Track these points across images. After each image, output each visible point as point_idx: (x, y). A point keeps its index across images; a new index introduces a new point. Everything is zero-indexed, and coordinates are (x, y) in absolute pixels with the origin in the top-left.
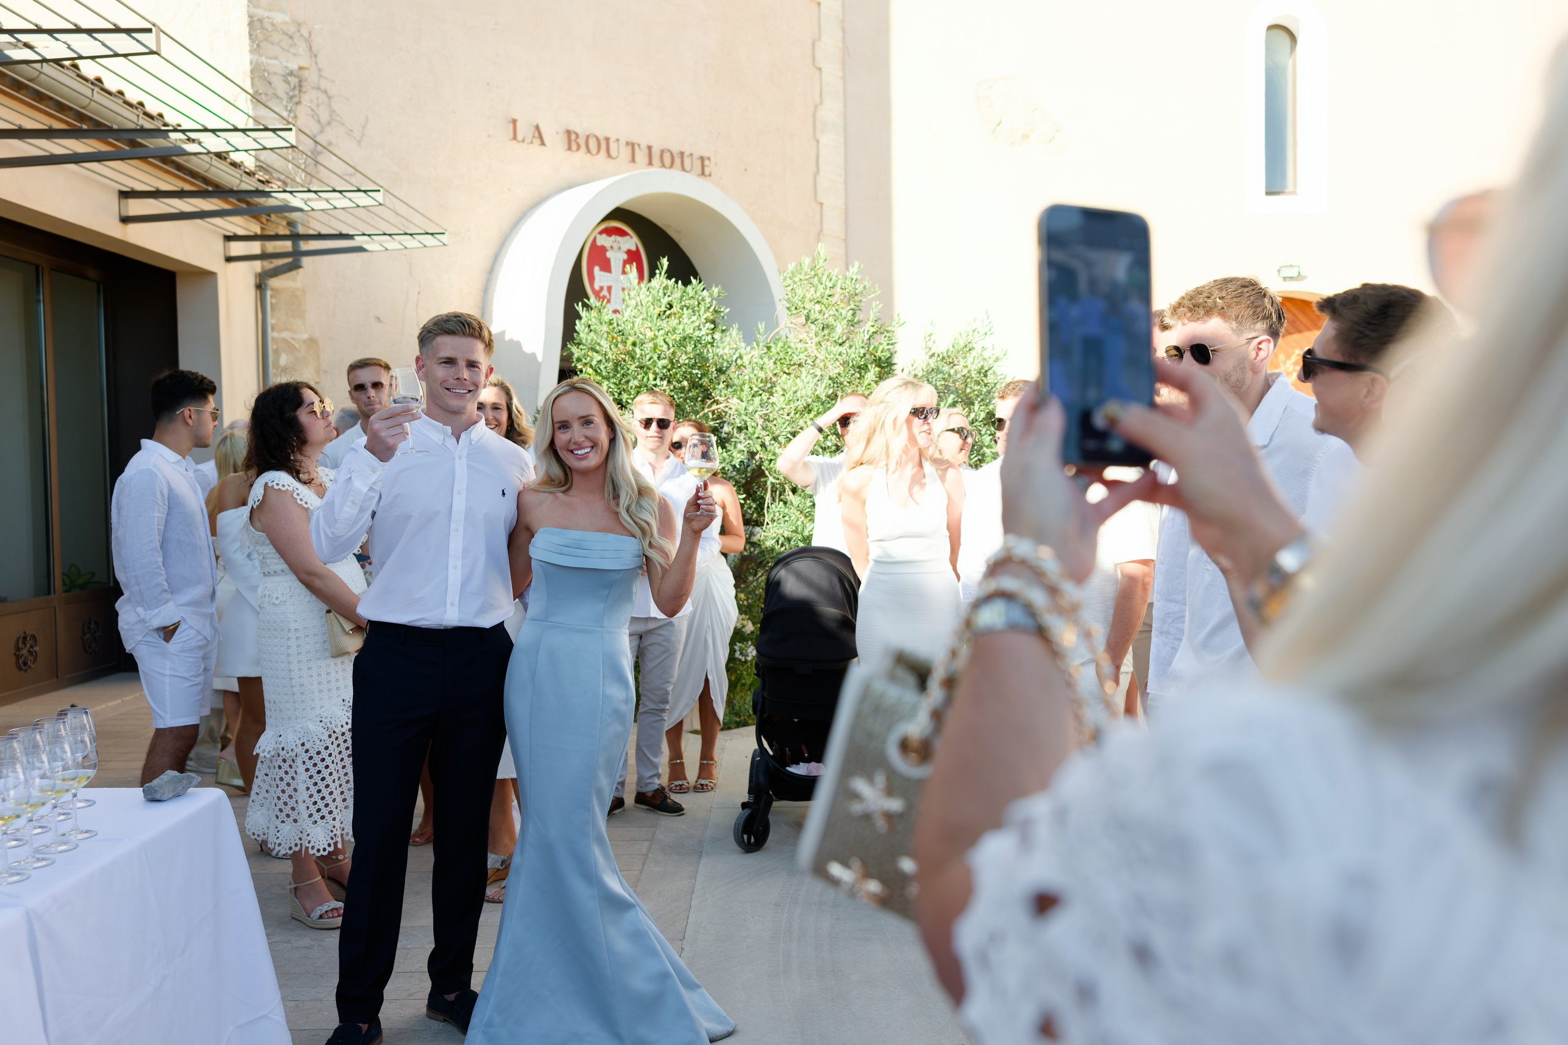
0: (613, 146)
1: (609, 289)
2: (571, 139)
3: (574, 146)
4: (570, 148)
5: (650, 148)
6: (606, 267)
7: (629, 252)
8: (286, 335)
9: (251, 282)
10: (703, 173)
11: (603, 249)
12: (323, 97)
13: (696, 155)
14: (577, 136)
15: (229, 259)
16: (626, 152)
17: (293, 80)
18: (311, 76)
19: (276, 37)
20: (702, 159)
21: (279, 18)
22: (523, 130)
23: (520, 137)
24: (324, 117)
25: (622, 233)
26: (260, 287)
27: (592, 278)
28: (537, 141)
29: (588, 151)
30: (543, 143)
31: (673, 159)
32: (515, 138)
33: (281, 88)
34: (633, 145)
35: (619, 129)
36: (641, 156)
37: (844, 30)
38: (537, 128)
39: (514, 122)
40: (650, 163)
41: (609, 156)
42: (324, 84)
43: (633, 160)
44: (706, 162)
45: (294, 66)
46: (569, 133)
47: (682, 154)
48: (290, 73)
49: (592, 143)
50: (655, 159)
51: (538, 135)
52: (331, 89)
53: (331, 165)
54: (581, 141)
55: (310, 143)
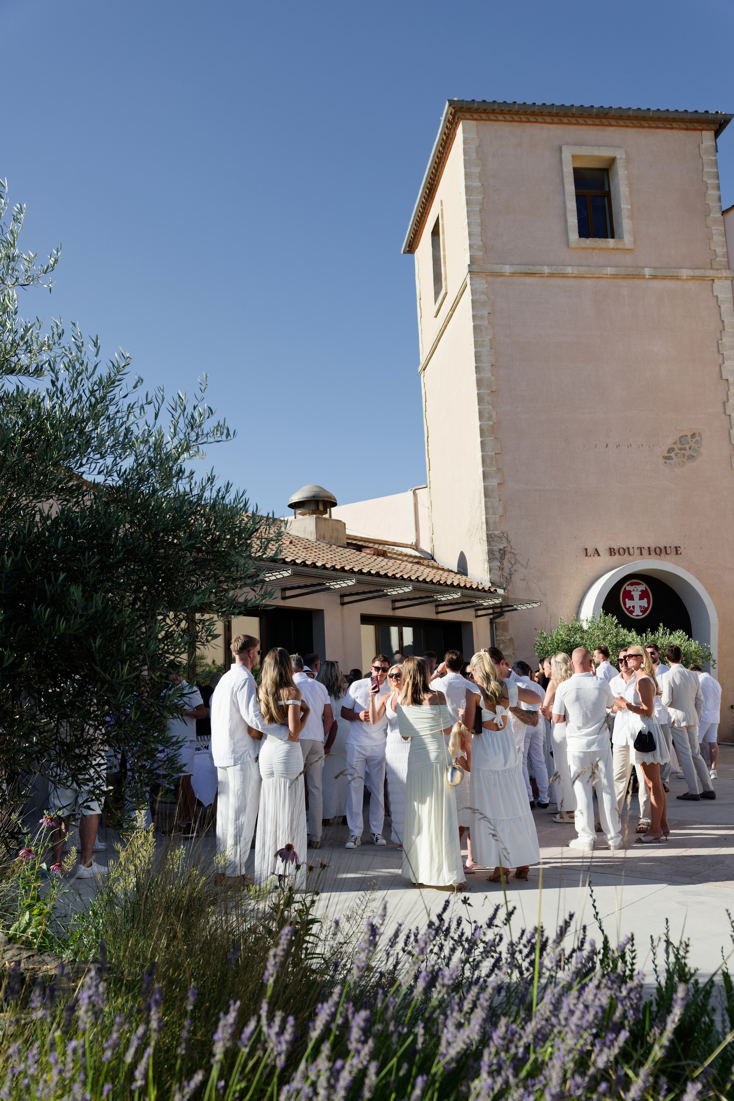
0: (631, 550)
1: (633, 607)
2: (612, 551)
3: (613, 554)
4: (611, 555)
5: (649, 548)
6: (631, 598)
7: (642, 591)
8: (502, 638)
9: (488, 621)
10: (677, 553)
11: (630, 591)
12: (513, 555)
13: (673, 546)
14: (615, 549)
15: (477, 616)
16: (637, 552)
17: (502, 552)
18: (508, 549)
19: (496, 539)
20: (676, 548)
21: (496, 533)
22: (590, 552)
23: (589, 554)
24: (513, 561)
25: (638, 584)
26: (492, 622)
27: (625, 604)
28: (596, 555)
29: (620, 554)
30: (599, 555)
31: (660, 551)
32: (586, 555)
33: (498, 555)
34: (641, 548)
35: (633, 542)
36: (645, 552)
38: (596, 550)
39: (586, 549)
40: (650, 554)
41: (629, 554)
42: (513, 551)
43: (641, 554)
44: (678, 549)
45: (502, 547)
46: (610, 549)
47: (665, 548)
48: (501, 550)
49: (621, 551)
50: (652, 553)
51: (597, 552)
52: (516, 552)
53: (516, 578)
54: (616, 551)
55: (508, 572)
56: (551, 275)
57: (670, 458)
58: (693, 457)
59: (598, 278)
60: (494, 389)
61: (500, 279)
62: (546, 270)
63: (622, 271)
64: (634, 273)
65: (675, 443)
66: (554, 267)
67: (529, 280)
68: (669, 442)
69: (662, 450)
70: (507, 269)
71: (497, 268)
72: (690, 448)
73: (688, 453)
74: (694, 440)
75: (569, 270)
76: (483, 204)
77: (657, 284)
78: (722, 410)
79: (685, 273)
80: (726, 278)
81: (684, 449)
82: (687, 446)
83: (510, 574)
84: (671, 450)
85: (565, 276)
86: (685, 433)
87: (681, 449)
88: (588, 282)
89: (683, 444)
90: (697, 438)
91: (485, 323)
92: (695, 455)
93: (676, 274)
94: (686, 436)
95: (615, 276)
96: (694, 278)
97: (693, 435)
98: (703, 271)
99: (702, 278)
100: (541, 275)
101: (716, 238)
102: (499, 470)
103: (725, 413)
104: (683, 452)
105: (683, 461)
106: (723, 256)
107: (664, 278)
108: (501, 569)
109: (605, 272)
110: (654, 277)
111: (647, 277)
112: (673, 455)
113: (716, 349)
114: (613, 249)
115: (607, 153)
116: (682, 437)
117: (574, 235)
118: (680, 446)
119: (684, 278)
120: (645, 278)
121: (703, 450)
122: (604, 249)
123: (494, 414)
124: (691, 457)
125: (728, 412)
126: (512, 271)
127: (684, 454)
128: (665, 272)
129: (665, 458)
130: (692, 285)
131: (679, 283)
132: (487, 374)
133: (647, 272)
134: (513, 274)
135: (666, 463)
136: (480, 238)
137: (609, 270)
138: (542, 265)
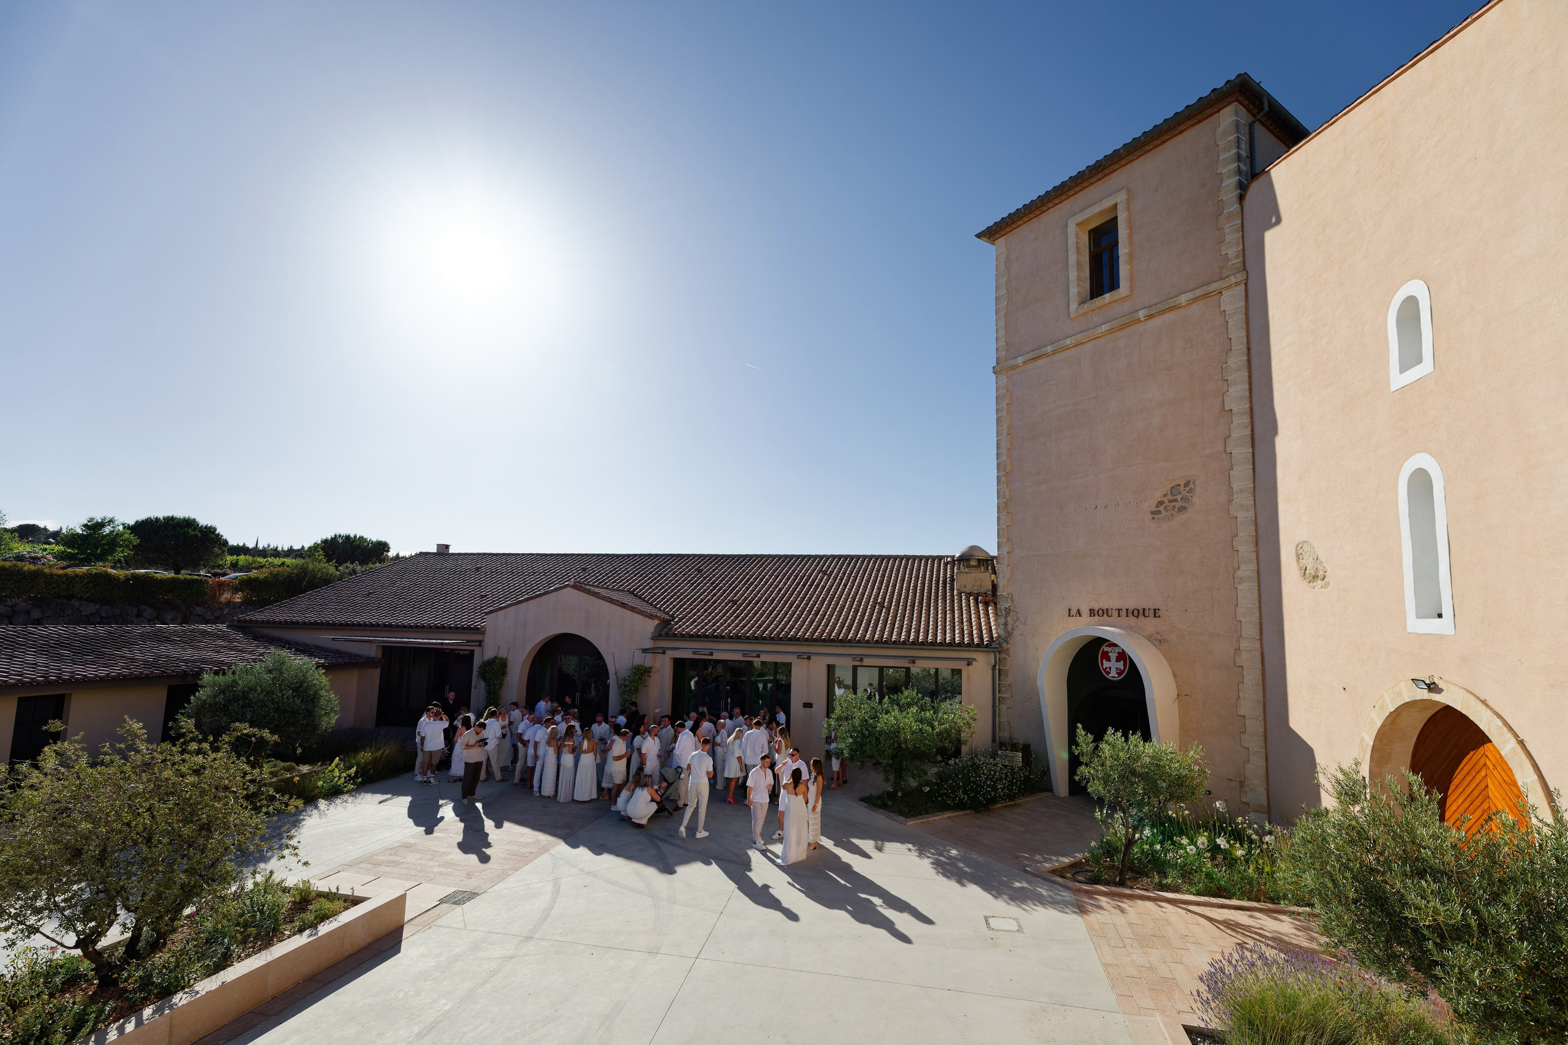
0: (1110, 611)
1: (1110, 668)
2: (1092, 612)
3: (1092, 615)
4: (1090, 616)
5: (1127, 610)
6: (1108, 659)
7: (1118, 653)
10: (1155, 616)
11: (1107, 653)
12: (1015, 613)
13: (1151, 609)
14: (1094, 610)
16: (1116, 613)
17: (1008, 610)
18: (1012, 608)
19: (1004, 599)
20: (1155, 610)
21: (1004, 594)
22: (1074, 612)
23: (1072, 615)
24: (1016, 619)
25: (1115, 645)
27: (1102, 665)
28: (1077, 615)
29: (1099, 615)
30: (1081, 616)
31: (1138, 613)
32: (1069, 616)
33: (1004, 613)
34: (1119, 610)
35: (1114, 603)
36: (1123, 613)
37: (1256, 525)
38: (1079, 610)
39: (1070, 610)
40: (1127, 616)
41: (1109, 616)
42: (1015, 609)
44: (1157, 611)
45: (1007, 606)
46: (1090, 610)
47: (1144, 610)
48: (1006, 608)
49: (1101, 612)
50: (1130, 614)
51: (1079, 613)
52: (1017, 610)
53: (1017, 633)
54: (1096, 612)
55: (1011, 627)
56: (1054, 352)
57: (1159, 512)
58: (1185, 508)
59: (1095, 338)
60: (1008, 470)
61: (1017, 370)
62: (1049, 349)
63: (1116, 323)
64: (1128, 321)
65: (1164, 496)
66: (1055, 344)
67: (1039, 363)
68: (1158, 495)
69: (1151, 504)
70: (1020, 360)
71: (1012, 362)
72: (1182, 499)
73: (1178, 505)
74: (1187, 489)
75: (1068, 341)
76: (1007, 308)
77: (1156, 322)
78: (1222, 448)
79: (1183, 299)
80: (1237, 284)
81: (1176, 501)
82: (1179, 497)
83: (1013, 630)
84: (1161, 503)
85: (1067, 348)
86: (1177, 483)
87: (1171, 501)
88: (1088, 345)
89: (1174, 495)
90: (1191, 486)
91: (1004, 413)
92: (1187, 506)
93: (1173, 305)
94: (1179, 485)
95: (1111, 331)
96: (1195, 300)
97: (1187, 484)
98: (1205, 288)
99: (1206, 295)
100: (1046, 355)
101: (1228, 239)
102: (1008, 539)
103: (1225, 451)
104: (1174, 504)
105: (1172, 515)
106: (1237, 257)
107: (1162, 312)
108: (1006, 624)
109: (1099, 331)
110: (1150, 317)
111: (1142, 319)
112: (1161, 508)
113: (1220, 376)
114: (1110, 303)
115: (1107, 204)
116: (1173, 488)
117: (1073, 306)
118: (1170, 497)
119: (1184, 304)
120: (1141, 321)
121: (1196, 500)
122: (1102, 306)
123: (1007, 492)
124: (1182, 509)
125: (1228, 450)
126: (1024, 360)
127: (1174, 507)
128: (1160, 307)
129: (1153, 513)
130: (1195, 308)
131: (1181, 311)
132: (1004, 458)
133: (1141, 314)
134: (1025, 363)
135: (1153, 518)
136: (1004, 340)
137: (1104, 328)
138: (1046, 346)
